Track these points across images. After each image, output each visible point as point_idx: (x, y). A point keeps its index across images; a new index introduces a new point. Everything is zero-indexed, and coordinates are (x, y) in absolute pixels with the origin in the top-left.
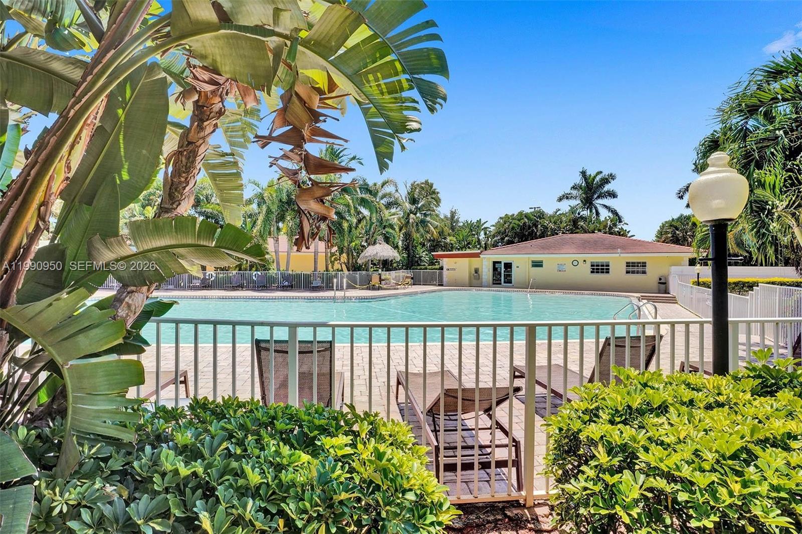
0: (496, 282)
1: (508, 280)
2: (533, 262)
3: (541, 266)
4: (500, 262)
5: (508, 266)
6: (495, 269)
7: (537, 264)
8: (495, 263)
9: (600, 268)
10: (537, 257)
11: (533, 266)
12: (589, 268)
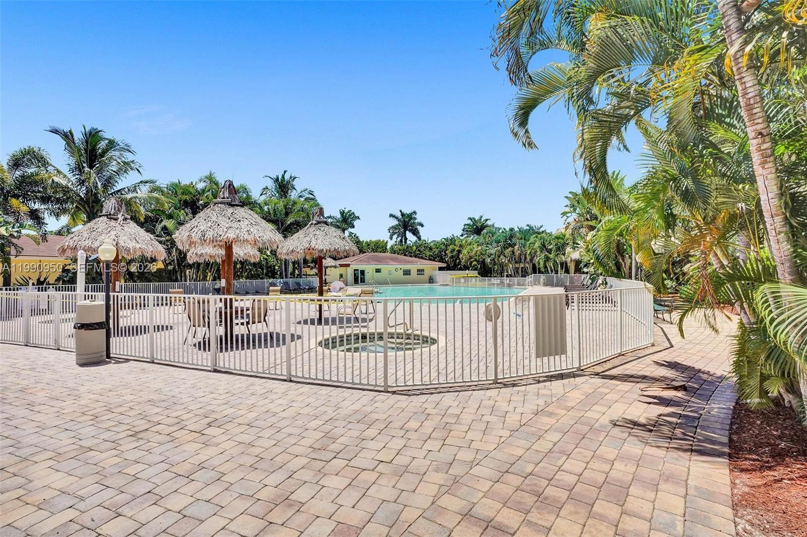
0: (356, 281)
1: (363, 281)
2: (376, 269)
3: (380, 272)
4: (358, 270)
5: (363, 272)
6: (355, 274)
7: (378, 271)
8: (355, 270)
9: (407, 273)
10: (378, 267)
11: (376, 272)
12: (402, 272)
